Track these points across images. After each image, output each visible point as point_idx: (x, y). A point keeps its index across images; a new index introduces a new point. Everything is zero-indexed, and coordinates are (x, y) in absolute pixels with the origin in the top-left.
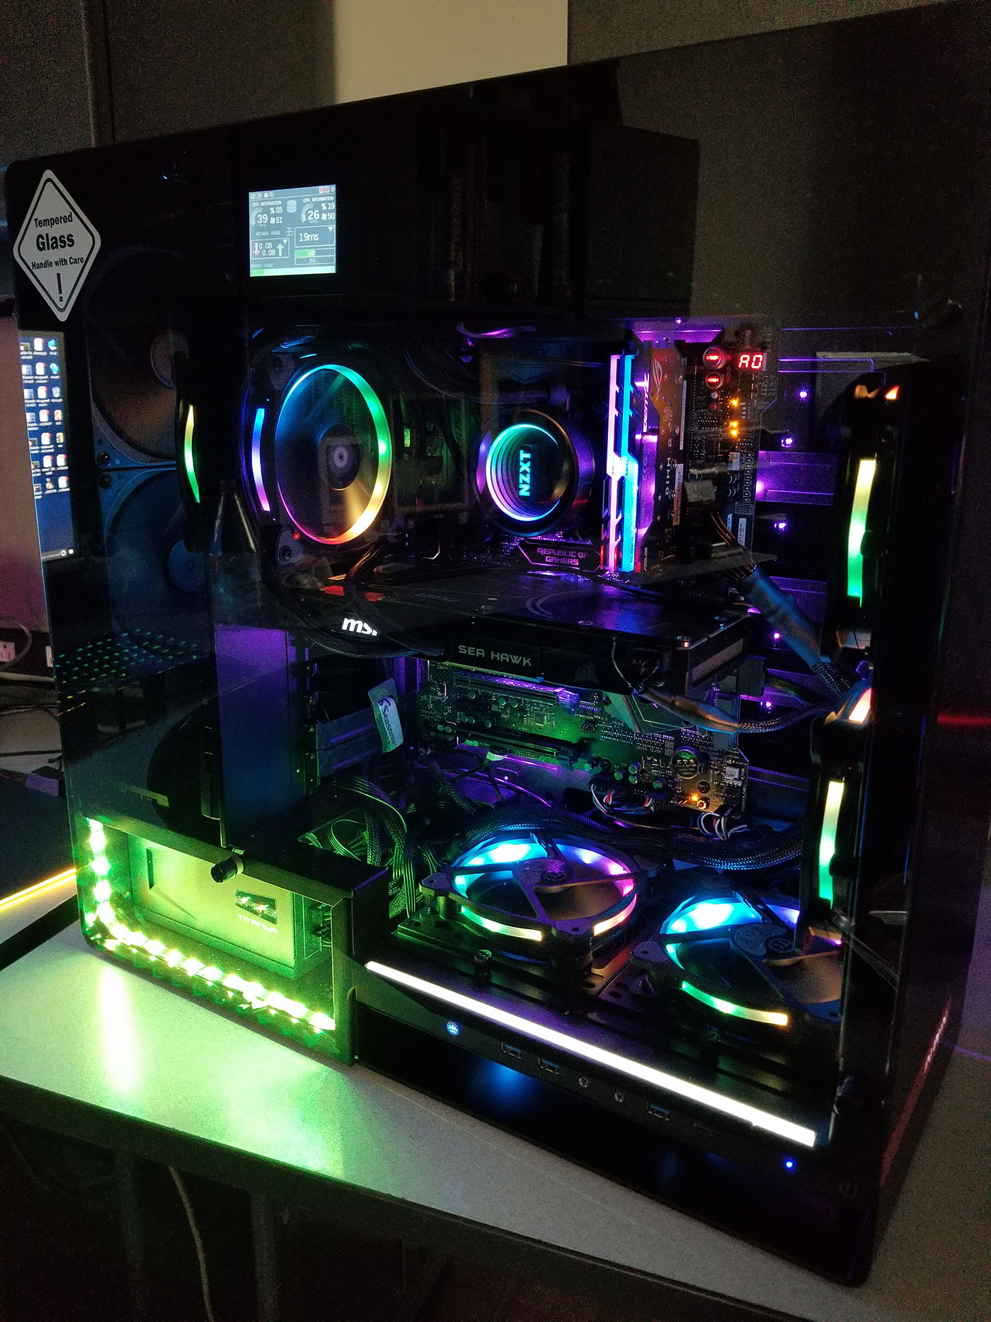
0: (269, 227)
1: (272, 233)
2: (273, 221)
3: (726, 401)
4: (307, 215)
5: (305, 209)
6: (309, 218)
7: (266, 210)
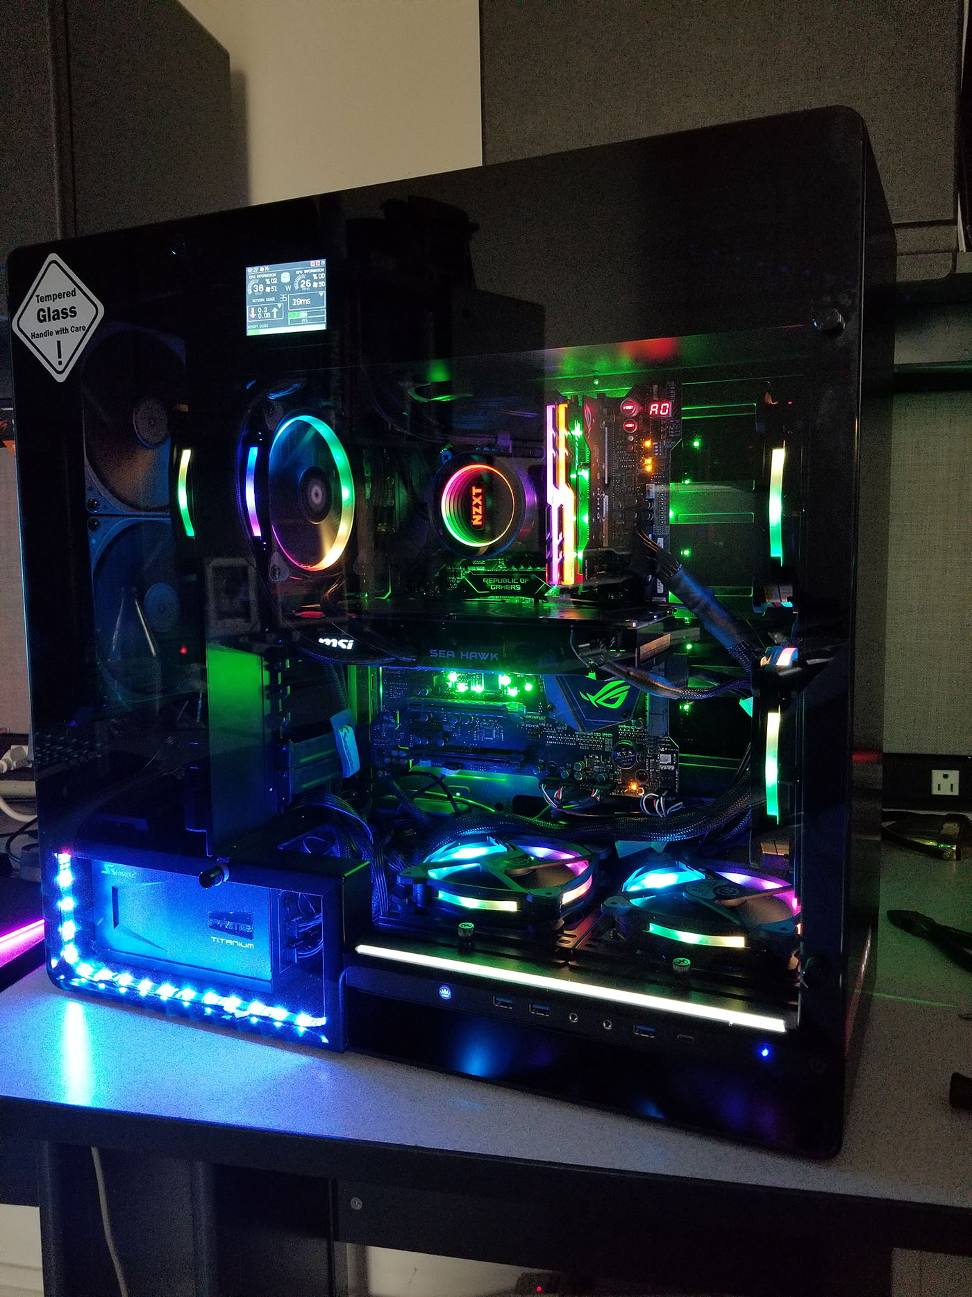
0: (265, 295)
1: (268, 300)
2: (268, 289)
3: (640, 443)
4: (300, 284)
5: (299, 278)
6: (302, 286)
7: (262, 281)
